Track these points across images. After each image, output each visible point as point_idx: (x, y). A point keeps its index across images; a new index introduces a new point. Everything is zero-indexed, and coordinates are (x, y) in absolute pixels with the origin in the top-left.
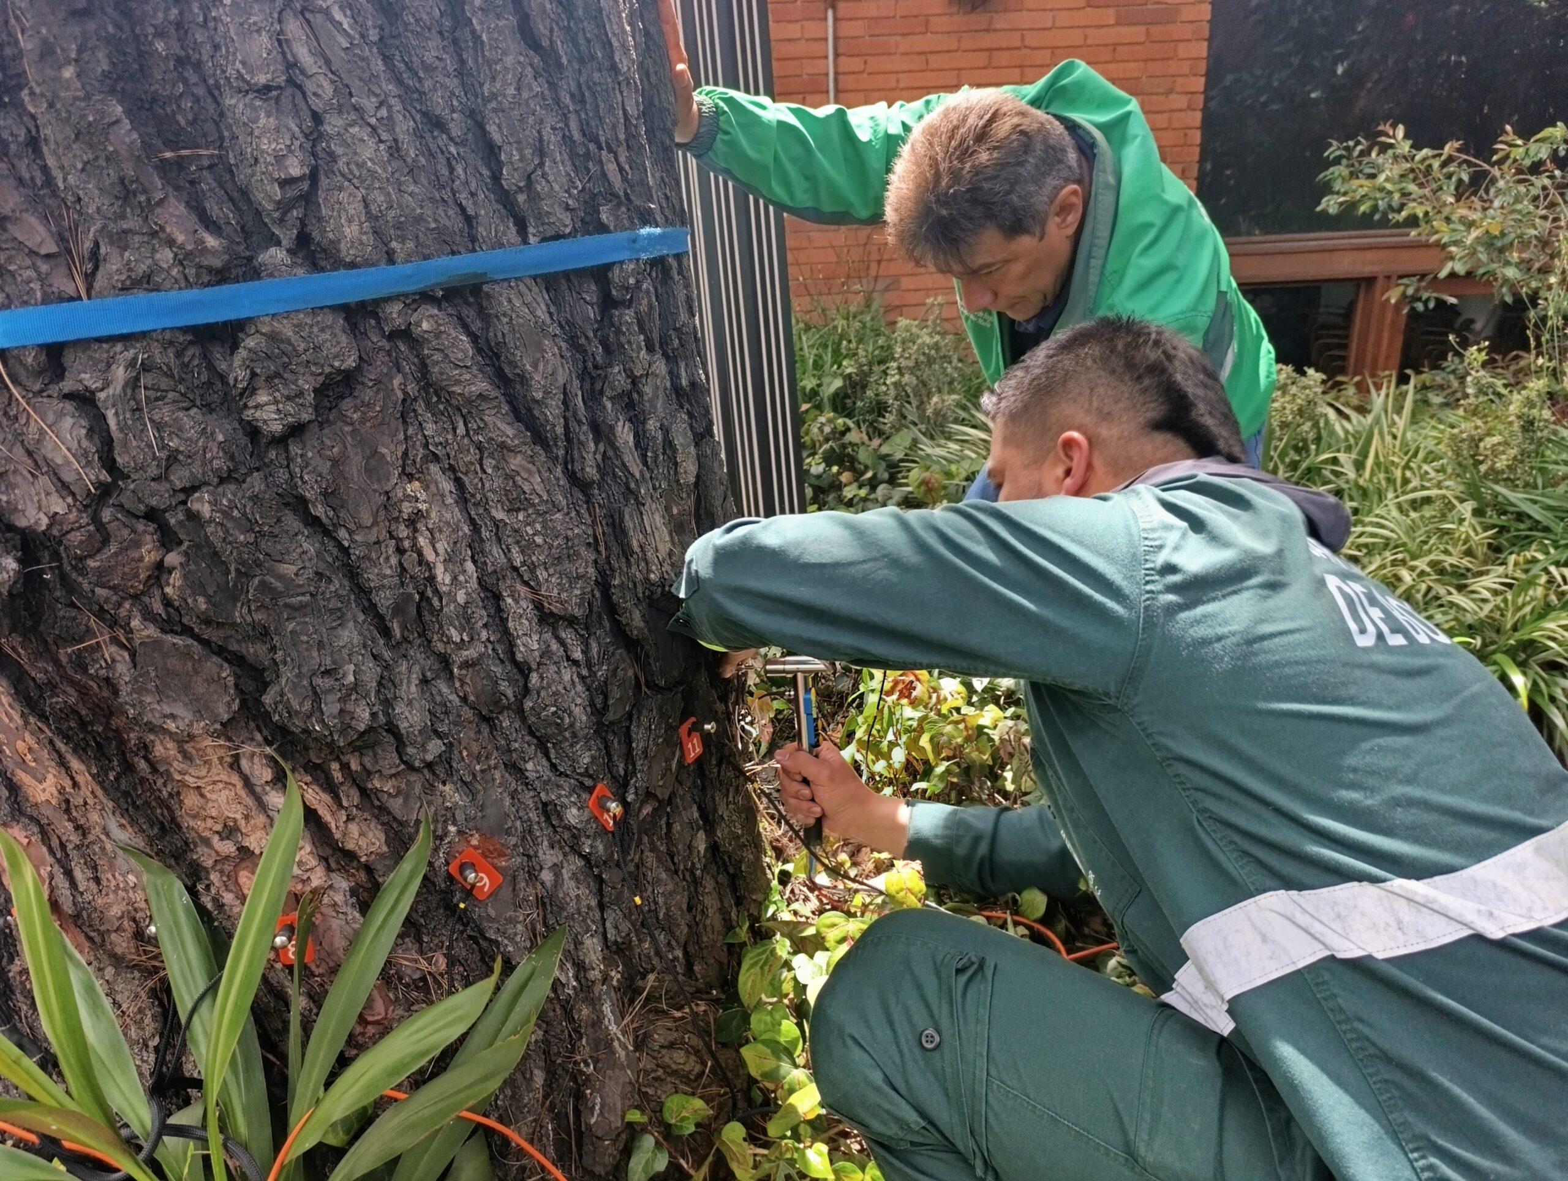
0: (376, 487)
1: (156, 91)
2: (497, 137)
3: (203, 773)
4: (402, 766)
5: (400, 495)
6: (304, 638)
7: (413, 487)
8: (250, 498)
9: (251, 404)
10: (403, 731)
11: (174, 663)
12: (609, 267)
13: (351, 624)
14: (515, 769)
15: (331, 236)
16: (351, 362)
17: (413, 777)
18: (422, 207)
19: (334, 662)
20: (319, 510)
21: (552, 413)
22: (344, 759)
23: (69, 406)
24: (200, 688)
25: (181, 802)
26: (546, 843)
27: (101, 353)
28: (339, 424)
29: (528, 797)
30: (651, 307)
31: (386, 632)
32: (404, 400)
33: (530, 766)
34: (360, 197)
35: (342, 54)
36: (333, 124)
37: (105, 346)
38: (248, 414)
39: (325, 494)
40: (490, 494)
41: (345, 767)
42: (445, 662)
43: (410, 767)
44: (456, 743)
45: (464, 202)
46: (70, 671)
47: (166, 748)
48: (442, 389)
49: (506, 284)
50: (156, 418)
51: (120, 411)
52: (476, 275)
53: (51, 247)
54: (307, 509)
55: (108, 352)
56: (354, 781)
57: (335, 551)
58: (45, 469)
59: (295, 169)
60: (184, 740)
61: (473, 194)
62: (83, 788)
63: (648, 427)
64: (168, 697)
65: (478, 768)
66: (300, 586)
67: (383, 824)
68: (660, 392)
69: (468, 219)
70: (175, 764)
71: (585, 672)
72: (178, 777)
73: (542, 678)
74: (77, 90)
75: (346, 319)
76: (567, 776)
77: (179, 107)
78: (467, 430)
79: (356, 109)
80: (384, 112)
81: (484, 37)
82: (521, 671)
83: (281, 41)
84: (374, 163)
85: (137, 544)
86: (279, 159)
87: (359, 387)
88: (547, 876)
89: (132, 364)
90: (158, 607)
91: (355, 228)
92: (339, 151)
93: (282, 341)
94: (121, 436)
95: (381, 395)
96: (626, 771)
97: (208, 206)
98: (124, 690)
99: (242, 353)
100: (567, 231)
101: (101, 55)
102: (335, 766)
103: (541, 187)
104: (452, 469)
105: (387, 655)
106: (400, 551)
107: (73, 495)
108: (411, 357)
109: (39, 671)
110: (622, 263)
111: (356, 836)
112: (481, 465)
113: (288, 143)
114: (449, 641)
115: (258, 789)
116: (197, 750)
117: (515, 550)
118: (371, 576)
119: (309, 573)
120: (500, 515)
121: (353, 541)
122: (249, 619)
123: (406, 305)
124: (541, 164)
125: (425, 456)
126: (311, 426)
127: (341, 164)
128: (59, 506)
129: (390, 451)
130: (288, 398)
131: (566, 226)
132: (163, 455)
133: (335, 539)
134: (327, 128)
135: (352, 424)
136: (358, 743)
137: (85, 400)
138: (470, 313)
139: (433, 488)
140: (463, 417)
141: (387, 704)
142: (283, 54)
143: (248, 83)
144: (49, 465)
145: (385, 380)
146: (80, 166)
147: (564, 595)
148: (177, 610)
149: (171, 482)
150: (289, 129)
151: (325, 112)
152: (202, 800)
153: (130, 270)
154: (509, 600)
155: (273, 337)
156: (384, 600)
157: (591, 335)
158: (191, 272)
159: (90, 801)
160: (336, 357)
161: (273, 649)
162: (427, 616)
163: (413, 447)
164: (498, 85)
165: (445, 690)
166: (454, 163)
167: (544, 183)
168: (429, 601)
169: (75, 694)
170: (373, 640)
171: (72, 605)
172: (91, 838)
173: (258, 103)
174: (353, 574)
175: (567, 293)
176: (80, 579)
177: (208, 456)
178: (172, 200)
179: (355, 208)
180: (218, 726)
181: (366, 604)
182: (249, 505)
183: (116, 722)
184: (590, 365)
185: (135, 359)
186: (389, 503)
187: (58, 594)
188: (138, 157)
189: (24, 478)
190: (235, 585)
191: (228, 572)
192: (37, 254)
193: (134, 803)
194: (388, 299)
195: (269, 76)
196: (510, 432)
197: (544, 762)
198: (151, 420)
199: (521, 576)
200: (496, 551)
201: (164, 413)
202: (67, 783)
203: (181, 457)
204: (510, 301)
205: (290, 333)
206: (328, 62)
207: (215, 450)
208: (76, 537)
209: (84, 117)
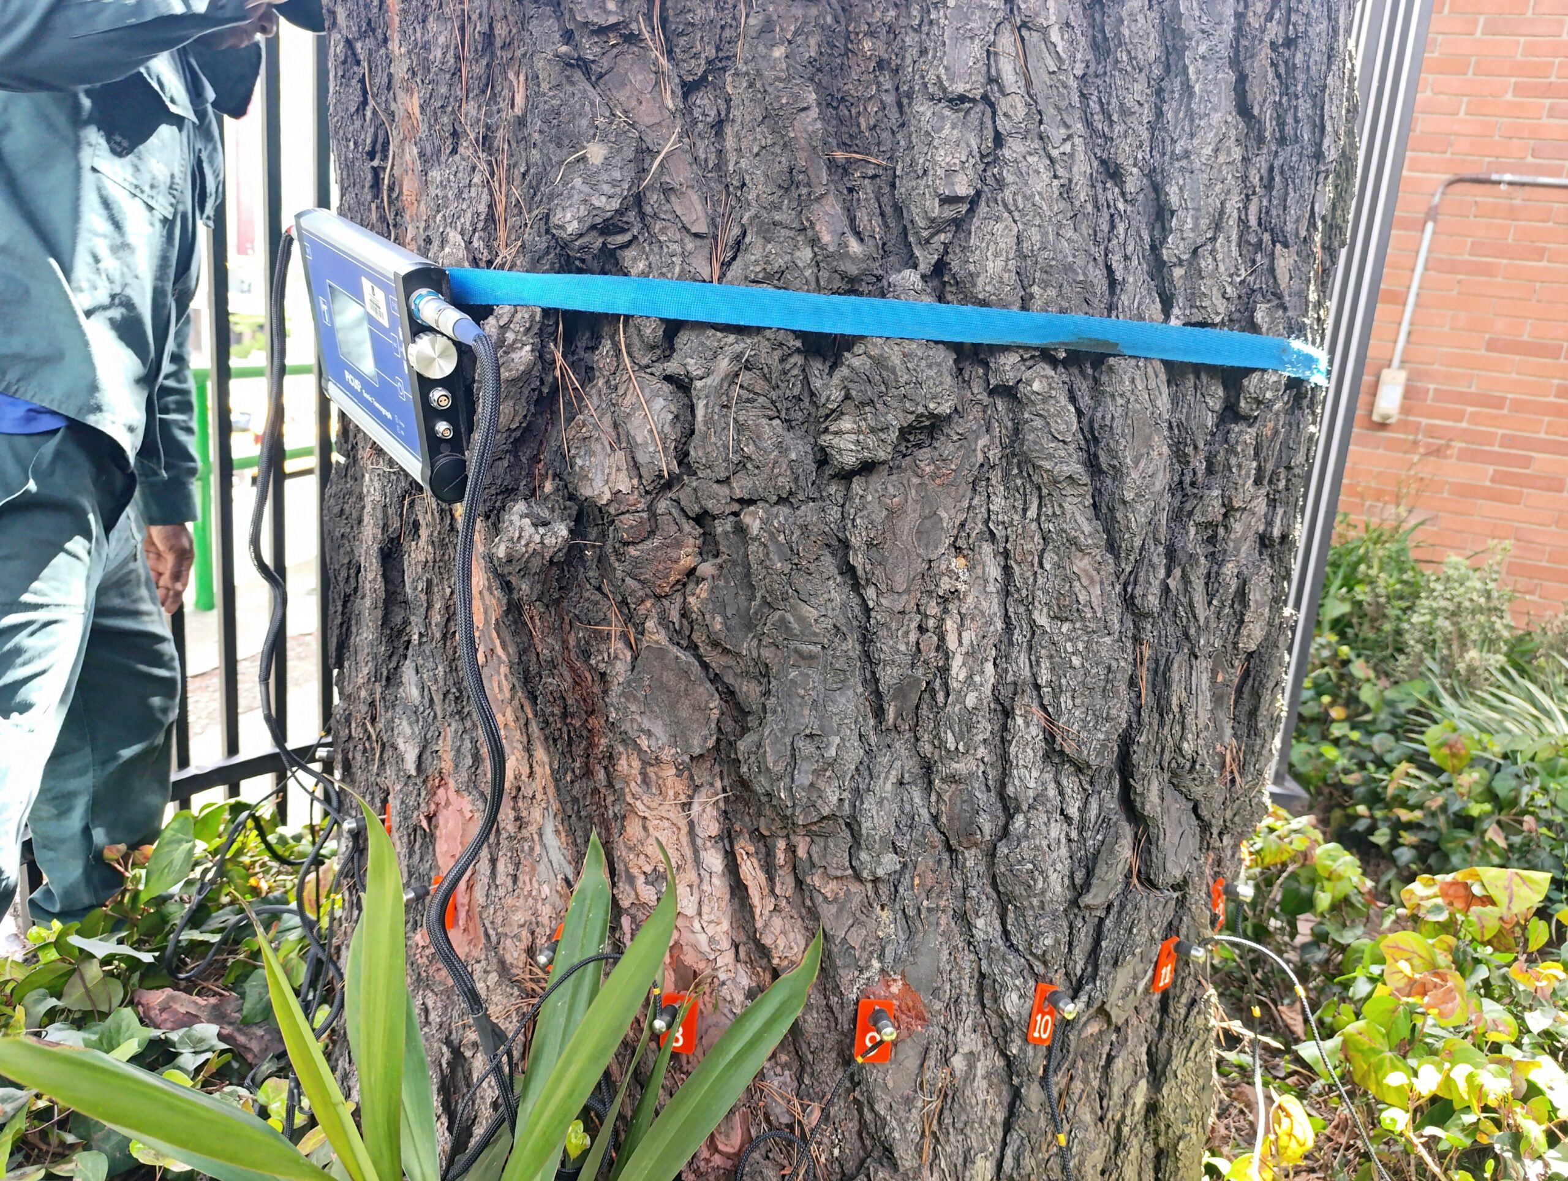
0: (921, 551)
1: (847, 92)
2: (1174, 200)
3: (654, 805)
4: (850, 872)
5: (943, 567)
6: (802, 692)
7: (958, 564)
8: (800, 527)
9: (832, 429)
10: (864, 831)
11: (668, 677)
12: (1248, 371)
13: (850, 693)
14: (963, 919)
15: (972, 267)
16: (945, 408)
17: (855, 888)
18: (1074, 256)
19: (821, 728)
20: (857, 560)
21: (1136, 519)
22: (795, 839)
23: (667, 388)
24: (684, 711)
25: (623, 827)
26: (969, 1022)
27: (713, 339)
28: (909, 473)
29: (967, 961)
30: (1276, 432)
31: (879, 713)
32: (982, 465)
33: (980, 923)
34: (1015, 232)
35: (1046, 77)
36: (1014, 148)
37: (719, 334)
38: (826, 439)
39: (870, 545)
40: (1039, 593)
41: (792, 849)
42: (928, 768)
43: (858, 877)
44: (910, 866)
45: (1115, 265)
46: (573, 656)
47: (630, 766)
48: (1028, 461)
49: (1133, 362)
50: (741, 419)
51: (711, 404)
52: (1106, 343)
53: (701, 227)
54: (846, 555)
55: (720, 341)
56: (794, 868)
57: (857, 609)
58: (624, 445)
59: (962, 188)
60: (650, 761)
61: (1126, 258)
62: (538, 781)
63: (1224, 570)
64: (652, 711)
65: (925, 903)
66: (815, 634)
67: (807, 929)
68: (1251, 533)
69: (1112, 283)
70: (633, 784)
71: (1074, 835)
72: (629, 799)
73: (1028, 825)
74: (782, 70)
75: (956, 361)
76: (1017, 950)
77: (865, 109)
78: (1039, 515)
79: (1041, 138)
80: (1067, 148)
81: (1197, 88)
82: (1006, 808)
83: (990, 53)
84: (1042, 198)
85: (679, 544)
86: (950, 172)
87: (943, 438)
88: (958, 1062)
89: (738, 357)
90: (675, 616)
91: (1000, 263)
92: (1010, 178)
93: (886, 368)
94: (703, 428)
95: (960, 454)
96: (1083, 971)
97: (859, 214)
98: (615, 689)
99: (843, 371)
100: (1218, 320)
101: (813, 41)
102: (781, 844)
103: (1206, 263)
104: (1006, 554)
105: (873, 739)
106: (922, 629)
107: (640, 477)
108: (1006, 419)
109: (546, 646)
110: (1264, 371)
111: (777, 932)
112: (1041, 558)
113: (964, 159)
114: (941, 745)
115: (699, 842)
116: (659, 777)
117: (1045, 664)
118: (884, 647)
119: (828, 623)
120: (1042, 620)
121: (879, 604)
122: (755, 655)
123: (1023, 360)
124: (1214, 239)
125: (981, 533)
126: (882, 468)
127: (1008, 193)
128: (624, 484)
129: (949, 517)
130: (873, 431)
131: (1218, 314)
132: (735, 458)
133: (861, 595)
134: (1006, 152)
135: (921, 477)
136: (814, 828)
137: (681, 385)
138: (1083, 387)
139: (979, 571)
140: (1040, 497)
141: (858, 793)
142: (988, 65)
143: (945, 90)
144: (629, 442)
145: (971, 437)
146: (756, 150)
147: (1084, 735)
148: (691, 623)
149: (731, 488)
150: (969, 146)
151: (1010, 134)
152: (643, 833)
153: (767, 263)
154: (1020, 721)
155: (879, 362)
156: (888, 676)
157: (1201, 445)
158: (824, 275)
159: (539, 797)
160: (934, 397)
161: (767, 693)
162: (924, 711)
163: (974, 518)
164: (1195, 142)
165: (917, 800)
166: (1117, 220)
167: (1210, 260)
168: (933, 693)
169: (570, 680)
170: (865, 717)
171: (599, 589)
172: (525, 833)
173: (947, 112)
174: (866, 639)
175: (1191, 391)
176: (616, 564)
177: (776, 471)
178: (831, 199)
179: (1006, 242)
180: (687, 758)
181: (868, 676)
182: (797, 533)
183: (593, 722)
184: (1187, 480)
185: (742, 353)
186: (929, 572)
187: (591, 574)
188: (815, 148)
189: (604, 448)
190: (756, 613)
191: (752, 598)
192: (688, 230)
193: (579, 811)
194: (1006, 349)
195: (968, 87)
196: (1087, 528)
197: (997, 924)
198: (736, 421)
199: (1040, 697)
200: (1023, 659)
201: (750, 416)
202: (525, 771)
203: (749, 466)
204: (1133, 381)
205: (897, 362)
206: (1029, 83)
207: (784, 466)
208: (628, 520)
209: (779, 97)
